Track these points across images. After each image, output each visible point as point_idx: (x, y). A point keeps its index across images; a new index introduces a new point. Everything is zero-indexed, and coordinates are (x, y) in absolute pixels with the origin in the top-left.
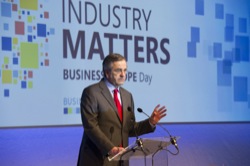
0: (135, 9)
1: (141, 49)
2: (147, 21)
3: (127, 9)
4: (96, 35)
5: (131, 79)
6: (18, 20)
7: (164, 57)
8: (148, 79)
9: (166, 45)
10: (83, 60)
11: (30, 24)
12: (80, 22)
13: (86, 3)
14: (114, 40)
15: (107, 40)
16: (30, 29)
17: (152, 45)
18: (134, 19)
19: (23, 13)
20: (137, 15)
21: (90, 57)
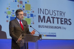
0: (60, 12)
1: (63, 21)
2: (64, 15)
3: (58, 11)
4: (49, 17)
5: (60, 28)
6: (24, 13)
7: (70, 23)
8: (65, 28)
9: (70, 20)
10: (45, 23)
11: (28, 14)
12: (43, 14)
13: (45, 9)
14: (54, 19)
15: (52, 18)
16: (28, 15)
17: (66, 20)
18: (60, 14)
19: (26, 11)
20: (61, 13)
21: (47, 22)
